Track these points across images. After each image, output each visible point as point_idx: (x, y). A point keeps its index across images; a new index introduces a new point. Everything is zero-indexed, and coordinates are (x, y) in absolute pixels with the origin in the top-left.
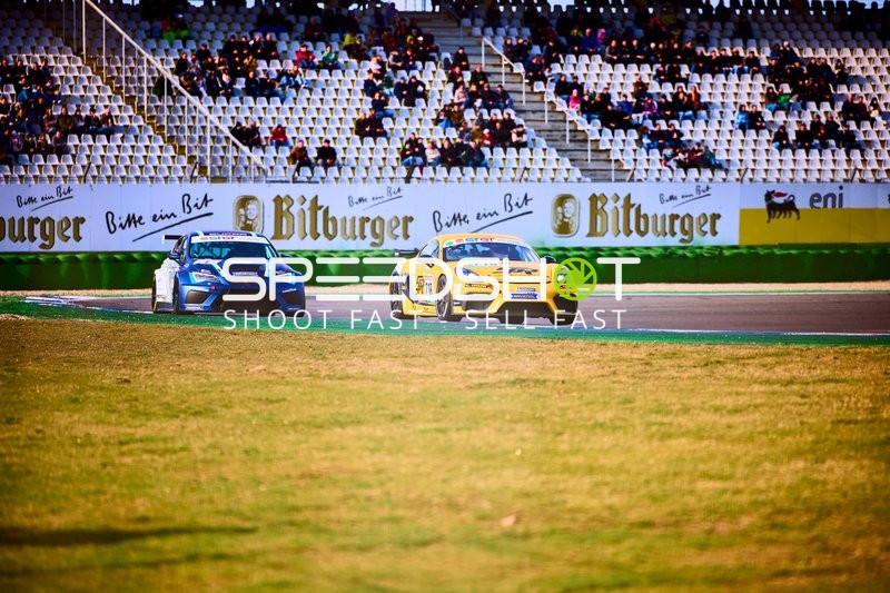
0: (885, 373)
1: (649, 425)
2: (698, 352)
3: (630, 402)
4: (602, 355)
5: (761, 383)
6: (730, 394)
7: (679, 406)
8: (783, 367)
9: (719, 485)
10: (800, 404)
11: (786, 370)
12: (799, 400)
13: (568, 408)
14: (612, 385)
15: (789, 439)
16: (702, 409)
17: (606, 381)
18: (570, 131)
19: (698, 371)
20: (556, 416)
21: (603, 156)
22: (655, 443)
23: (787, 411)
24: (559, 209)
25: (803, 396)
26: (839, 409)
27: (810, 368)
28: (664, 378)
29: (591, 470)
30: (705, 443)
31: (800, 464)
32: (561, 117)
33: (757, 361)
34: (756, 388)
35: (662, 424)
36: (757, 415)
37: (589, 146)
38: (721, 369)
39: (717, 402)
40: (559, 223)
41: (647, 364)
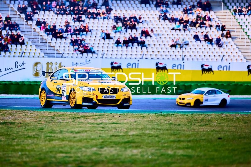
0: (135, 121)
1: (47, 137)
2: (72, 114)
3: (42, 130)
4: (37, 115)
5: (90, 124)
6: (78, 127)
7: (59, 131)
8: (100, 119)
9: (64, 155)
10: (102, 130)
11: (101, 120)
12: (102, 129)
13: (20, 132)
14: (38, 124)
15: (94, 141)
16: (67, 132)
17: (36, 123)
18: (41, 39)
19: (70, 120)
20: (15, 134)
21: (52, 48)
22: (47, 142)
23: (97, 133)
24: (35, 67)
25: (103, 128)
26: (115, 132)
27: (109, 120)
28: (57, 122)
29: (22, 150)
30: (64, 142)
31: (95, 149)
32: (37, 34)
33: (92, 117)
34: (88, 125)
35: (51, 136)
36: (85, 134)
37: (47, 45)
38: (79, 120)
39: (73, 130)
40: (35, 72)
41: (52, 118)
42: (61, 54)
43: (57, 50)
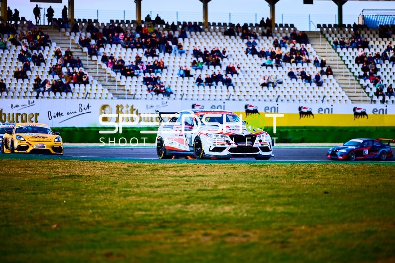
0: (225, 173)
1: (122, 191)
3: (116, 183)
4: (109, 167)
5: (172, 177)
6: (157, 181)
7: (136, 185)
8: (183, 171)
9: (143, 213)
10: (186, 184)
12: (186, 182)
13: (89, 186)
14: (110, 177)
15: (178, 197)
16: (145, 186)
17: (108, 176)
18: (108, 77)
19: (148, 172)
20: (84, 188)
21: (122, 88)
22: (122, 198)
23: (180, 187)
24: (103, 111)
25: (187, 181)
26: (201, 186)
27: (194, 171)
28: (132, 175)
29: (93, 208)
30: (142, 198)
31: (179, 206)
32: (104, 71)
33: (173, 169)
34: (169, 178)
35: (127, 191)
36: (167, 188)
37: (116, 84)
38: (158, 172)
39: (152, 184)
41: (127, 170)
42: (133, 95)
43: (128, 90)
